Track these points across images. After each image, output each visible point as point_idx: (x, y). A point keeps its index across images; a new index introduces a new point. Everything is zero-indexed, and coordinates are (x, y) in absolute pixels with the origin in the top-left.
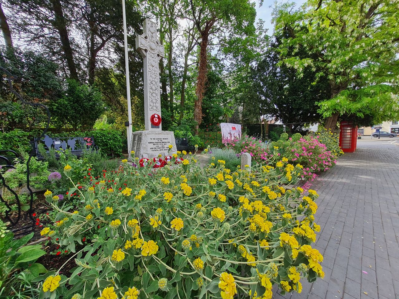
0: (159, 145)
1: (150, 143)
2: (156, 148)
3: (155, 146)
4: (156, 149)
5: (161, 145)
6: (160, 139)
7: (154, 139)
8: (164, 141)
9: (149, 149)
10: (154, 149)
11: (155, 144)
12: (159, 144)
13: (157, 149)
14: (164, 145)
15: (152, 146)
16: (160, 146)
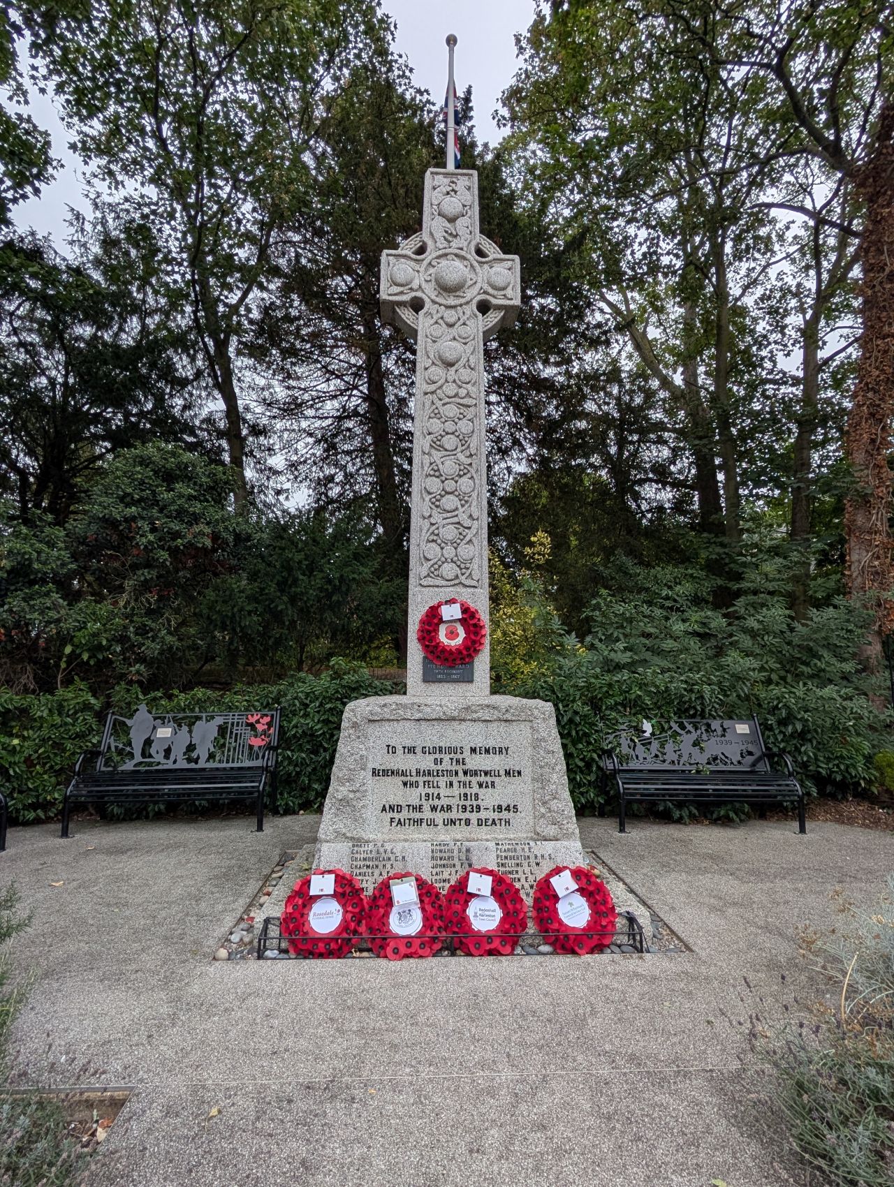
0: (443, 792)
1: (386, 773)
2: (419, 808)
3: (413, 796)
4: (417, 816)
5: (456, 791)
6: (451, 750)
7: (411, 750)
8: (475, 762)
9: (371, 812)
10: (404, 814)
11: (416, 785)
12: (442, 781)
13: (427, 814)
14: (475, 789)
15: (393, 790)
16: (449, 795)
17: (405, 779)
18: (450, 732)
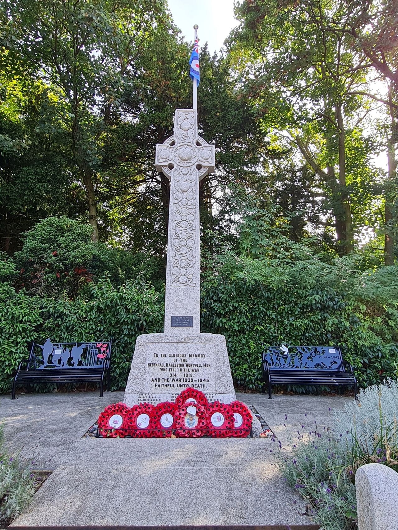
2: (167, 380)
3: (165, 375)
4: (166, 383)
5: (183, 372)
6: (181, 356)
7: (164, 355)
8: (190, 361)
9: (148, 382)
10: (161, 383)
11: (166, 370)
12: (177, 368)
13: (171, 382)
14: (191, 372)
15: (156, 372)
16: (180, 374)
17: (162, 368)
18: (180, 348)
